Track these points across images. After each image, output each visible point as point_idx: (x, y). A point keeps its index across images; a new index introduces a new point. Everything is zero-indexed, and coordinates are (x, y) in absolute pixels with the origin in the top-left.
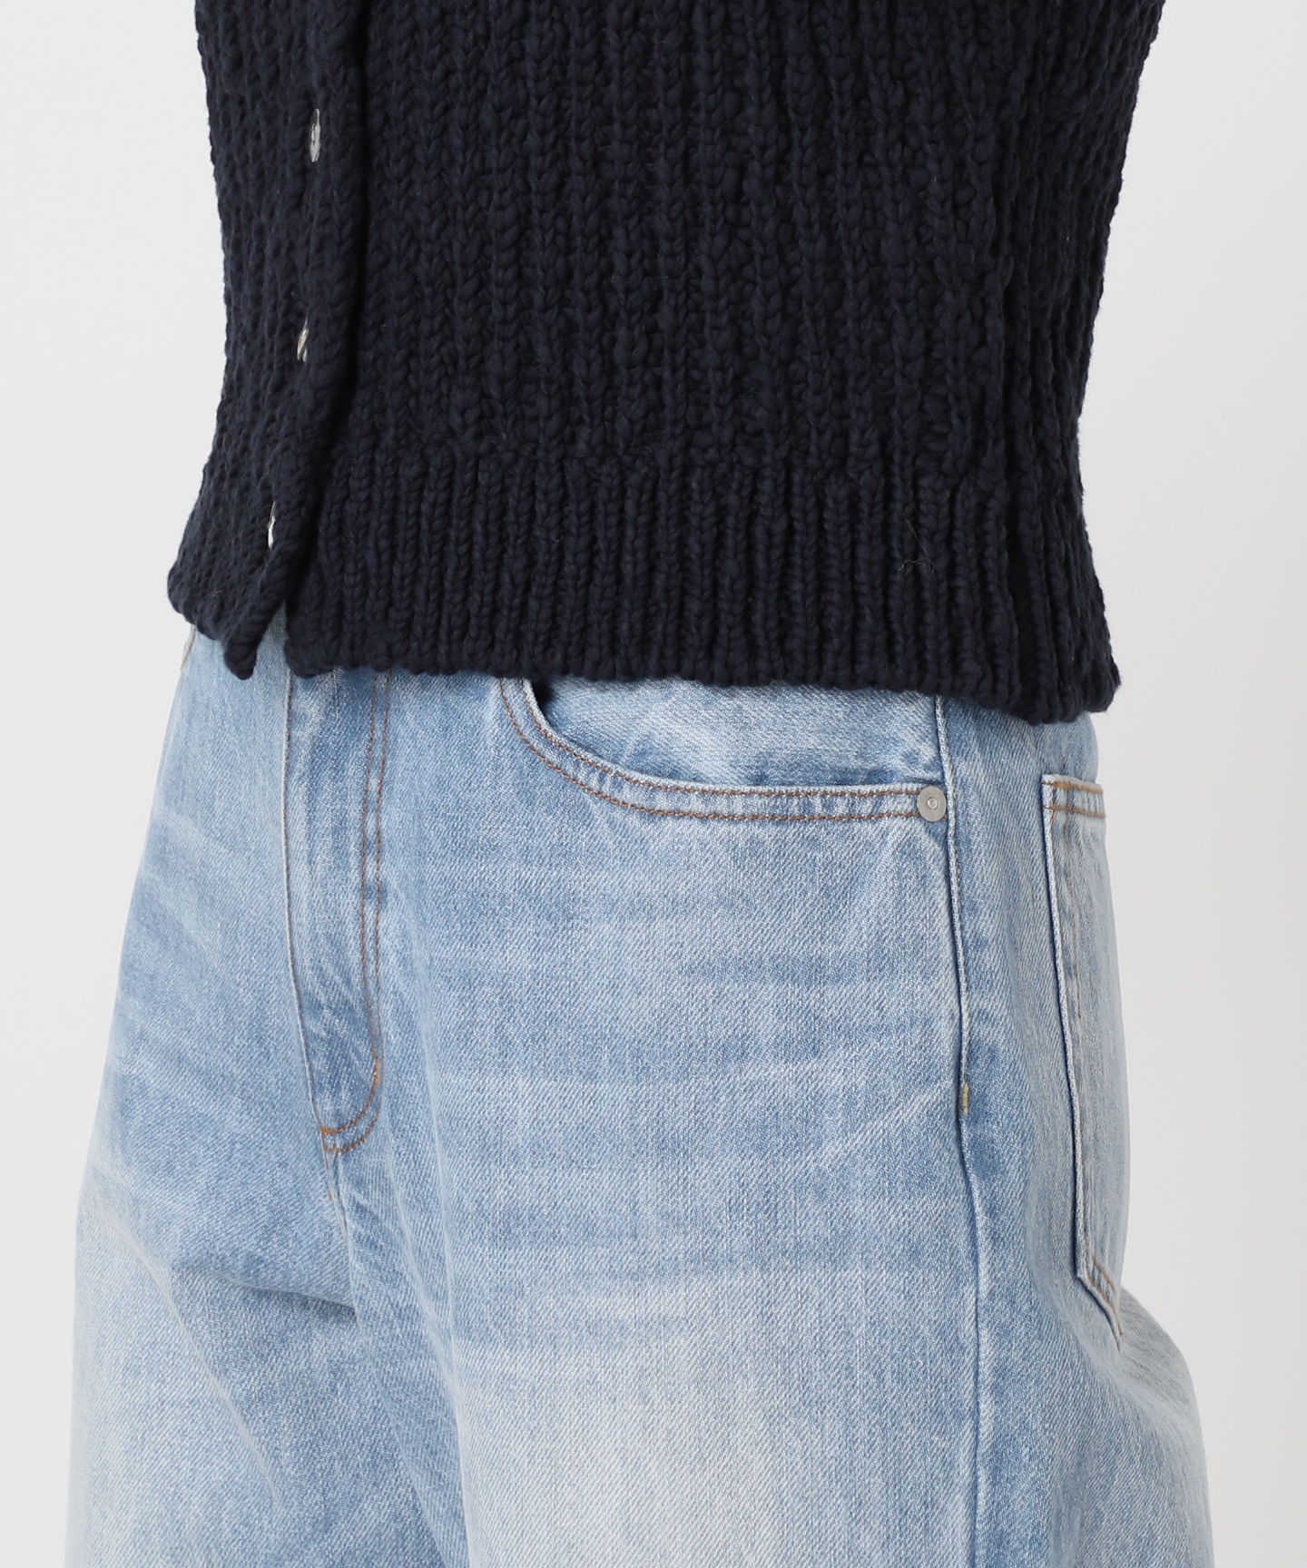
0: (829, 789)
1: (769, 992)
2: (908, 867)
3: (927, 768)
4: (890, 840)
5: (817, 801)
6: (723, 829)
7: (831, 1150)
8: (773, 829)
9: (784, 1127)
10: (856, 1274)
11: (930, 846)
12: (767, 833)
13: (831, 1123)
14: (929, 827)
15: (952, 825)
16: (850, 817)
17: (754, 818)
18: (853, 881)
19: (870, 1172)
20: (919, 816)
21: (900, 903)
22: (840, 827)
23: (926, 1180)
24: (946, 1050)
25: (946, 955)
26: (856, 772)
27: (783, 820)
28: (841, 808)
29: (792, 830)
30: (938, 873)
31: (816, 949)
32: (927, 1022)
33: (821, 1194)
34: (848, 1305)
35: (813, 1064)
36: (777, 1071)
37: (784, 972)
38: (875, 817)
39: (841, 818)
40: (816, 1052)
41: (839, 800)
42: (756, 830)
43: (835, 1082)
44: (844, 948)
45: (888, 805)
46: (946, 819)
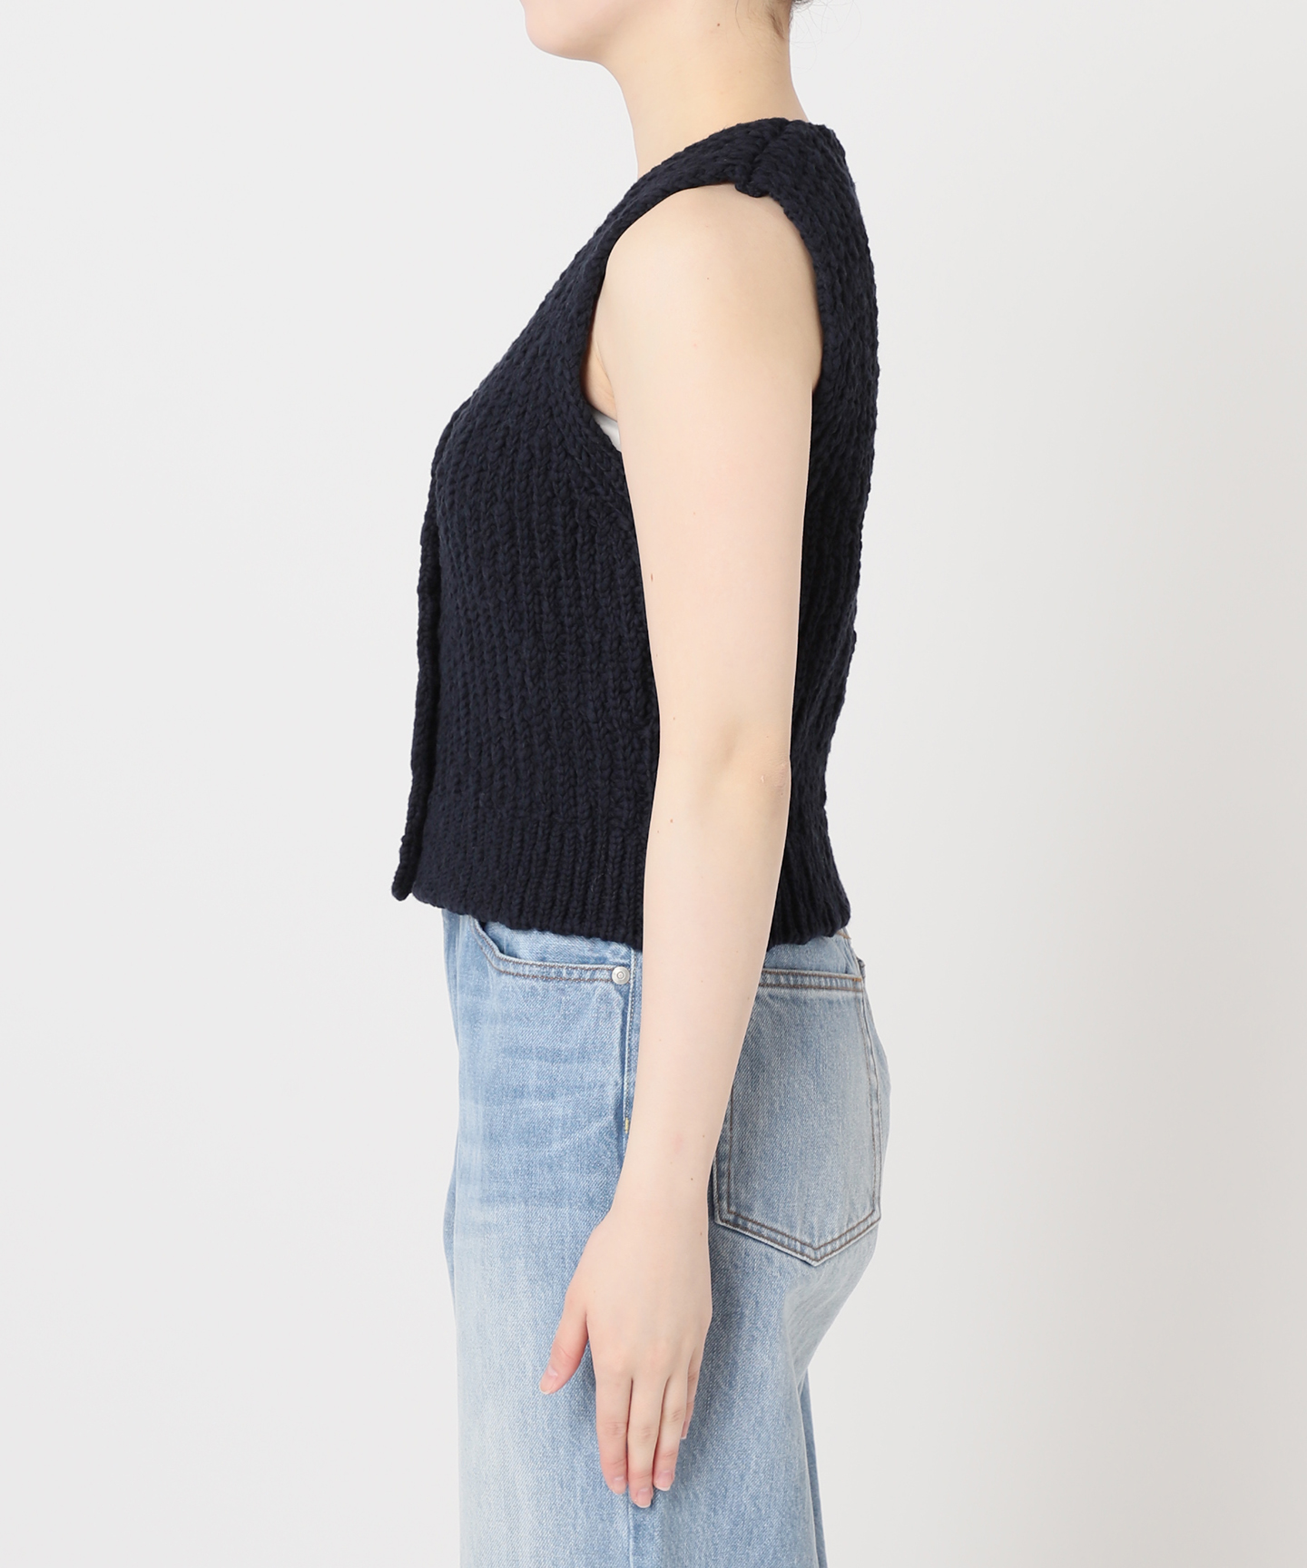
0: (570, 965)
1: (534, 1065)
2: (603, 1006)
3: (623, 958)
4: (597, 992)
5: (564, 971)
6: (521, 981)
7: (556, 1146)
8: (541, 983)
9: (537, 1133)
10: (566, 1210)
11: (616, 996)
12: (539, 985)
13: (557, 1132)
14: (618, 988)
15: (631, 987)
16: (579, 980)
17: (534, 977)
18: (579, 1012)
19: (573, 1159)
20: (612, 981)
21: (597, 1024)
22: (575, 985)
23: (598, 1165)
24: (610, 1101)
25: (616, 1052)
26: (588, 958)
27: (547, 979)
28: (575, 975)
29: (551, 984)
30: (619, 1011)
31: (558, 1045)
32: (602, 1086)
33: (550, 1167)
34: (563, 1227)
35: (551, 1103)
36: (536, 1104)
37: (542, 1055)
38: (592, 980)
39: (575, 980)
40: (553, 1097)
41: (575, 971)
42: (534, 983)
43: (559, 1112)
44: (570, 1046)
45: (598, 975)
46: (628, 984)
